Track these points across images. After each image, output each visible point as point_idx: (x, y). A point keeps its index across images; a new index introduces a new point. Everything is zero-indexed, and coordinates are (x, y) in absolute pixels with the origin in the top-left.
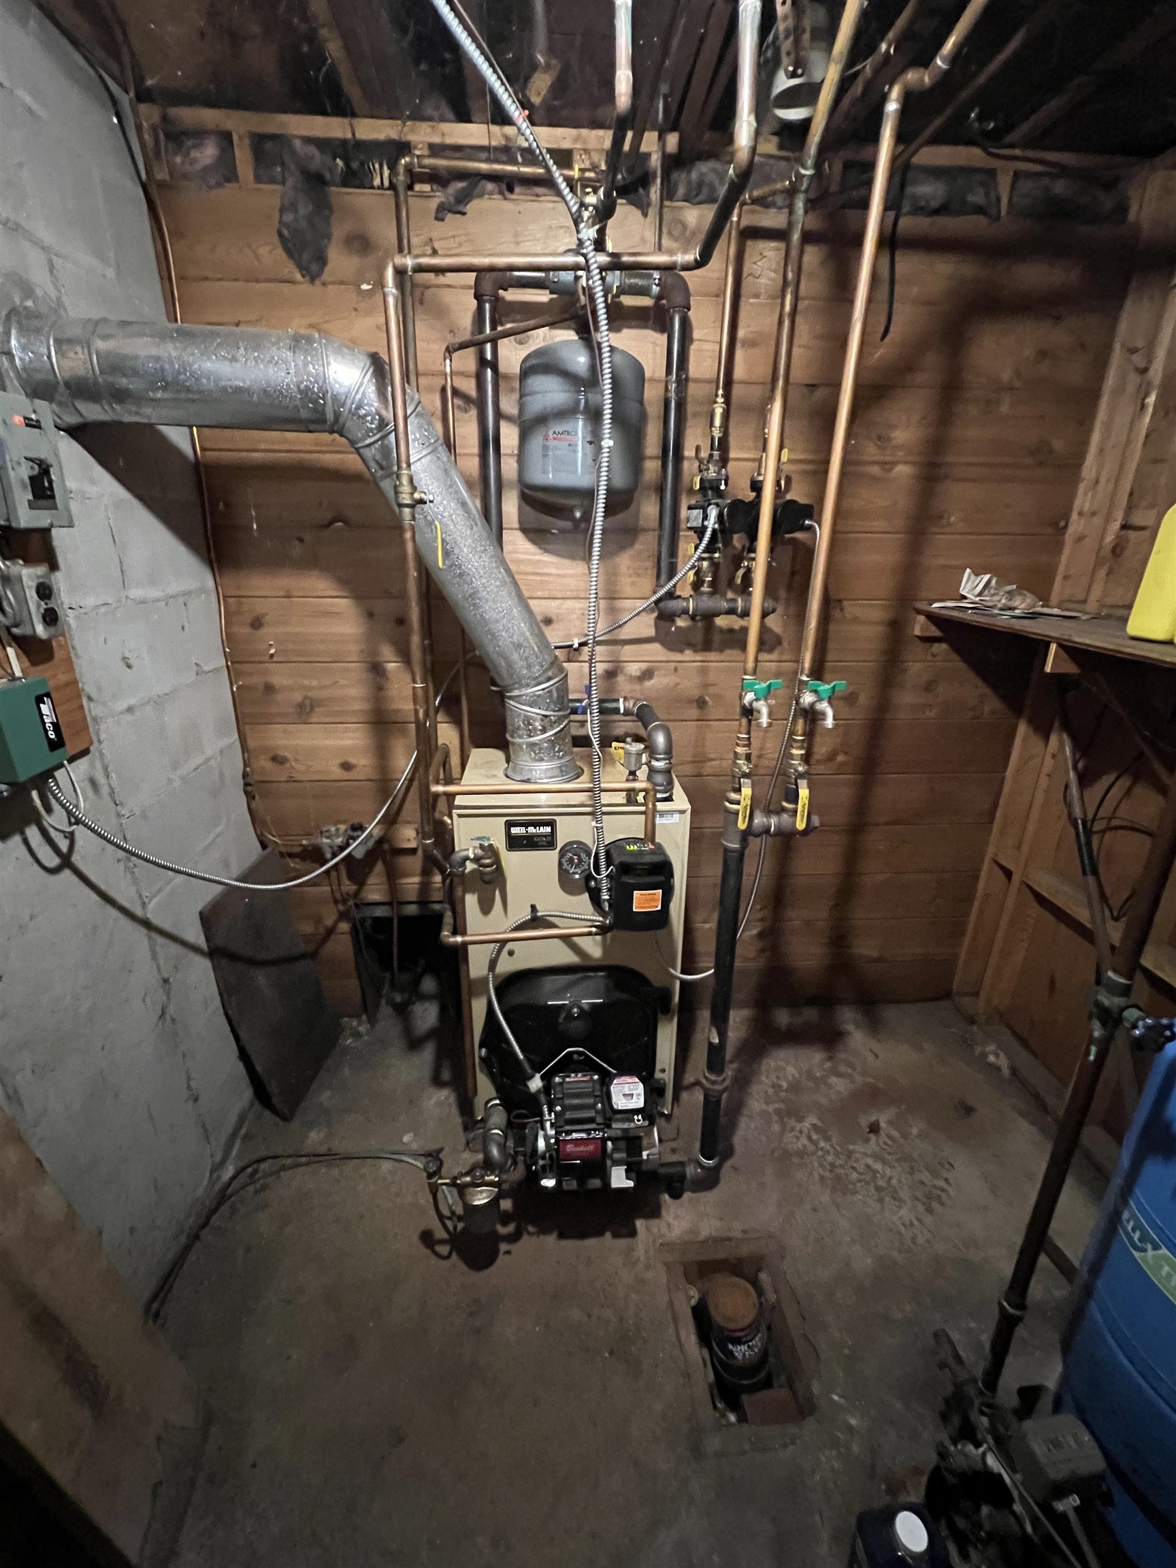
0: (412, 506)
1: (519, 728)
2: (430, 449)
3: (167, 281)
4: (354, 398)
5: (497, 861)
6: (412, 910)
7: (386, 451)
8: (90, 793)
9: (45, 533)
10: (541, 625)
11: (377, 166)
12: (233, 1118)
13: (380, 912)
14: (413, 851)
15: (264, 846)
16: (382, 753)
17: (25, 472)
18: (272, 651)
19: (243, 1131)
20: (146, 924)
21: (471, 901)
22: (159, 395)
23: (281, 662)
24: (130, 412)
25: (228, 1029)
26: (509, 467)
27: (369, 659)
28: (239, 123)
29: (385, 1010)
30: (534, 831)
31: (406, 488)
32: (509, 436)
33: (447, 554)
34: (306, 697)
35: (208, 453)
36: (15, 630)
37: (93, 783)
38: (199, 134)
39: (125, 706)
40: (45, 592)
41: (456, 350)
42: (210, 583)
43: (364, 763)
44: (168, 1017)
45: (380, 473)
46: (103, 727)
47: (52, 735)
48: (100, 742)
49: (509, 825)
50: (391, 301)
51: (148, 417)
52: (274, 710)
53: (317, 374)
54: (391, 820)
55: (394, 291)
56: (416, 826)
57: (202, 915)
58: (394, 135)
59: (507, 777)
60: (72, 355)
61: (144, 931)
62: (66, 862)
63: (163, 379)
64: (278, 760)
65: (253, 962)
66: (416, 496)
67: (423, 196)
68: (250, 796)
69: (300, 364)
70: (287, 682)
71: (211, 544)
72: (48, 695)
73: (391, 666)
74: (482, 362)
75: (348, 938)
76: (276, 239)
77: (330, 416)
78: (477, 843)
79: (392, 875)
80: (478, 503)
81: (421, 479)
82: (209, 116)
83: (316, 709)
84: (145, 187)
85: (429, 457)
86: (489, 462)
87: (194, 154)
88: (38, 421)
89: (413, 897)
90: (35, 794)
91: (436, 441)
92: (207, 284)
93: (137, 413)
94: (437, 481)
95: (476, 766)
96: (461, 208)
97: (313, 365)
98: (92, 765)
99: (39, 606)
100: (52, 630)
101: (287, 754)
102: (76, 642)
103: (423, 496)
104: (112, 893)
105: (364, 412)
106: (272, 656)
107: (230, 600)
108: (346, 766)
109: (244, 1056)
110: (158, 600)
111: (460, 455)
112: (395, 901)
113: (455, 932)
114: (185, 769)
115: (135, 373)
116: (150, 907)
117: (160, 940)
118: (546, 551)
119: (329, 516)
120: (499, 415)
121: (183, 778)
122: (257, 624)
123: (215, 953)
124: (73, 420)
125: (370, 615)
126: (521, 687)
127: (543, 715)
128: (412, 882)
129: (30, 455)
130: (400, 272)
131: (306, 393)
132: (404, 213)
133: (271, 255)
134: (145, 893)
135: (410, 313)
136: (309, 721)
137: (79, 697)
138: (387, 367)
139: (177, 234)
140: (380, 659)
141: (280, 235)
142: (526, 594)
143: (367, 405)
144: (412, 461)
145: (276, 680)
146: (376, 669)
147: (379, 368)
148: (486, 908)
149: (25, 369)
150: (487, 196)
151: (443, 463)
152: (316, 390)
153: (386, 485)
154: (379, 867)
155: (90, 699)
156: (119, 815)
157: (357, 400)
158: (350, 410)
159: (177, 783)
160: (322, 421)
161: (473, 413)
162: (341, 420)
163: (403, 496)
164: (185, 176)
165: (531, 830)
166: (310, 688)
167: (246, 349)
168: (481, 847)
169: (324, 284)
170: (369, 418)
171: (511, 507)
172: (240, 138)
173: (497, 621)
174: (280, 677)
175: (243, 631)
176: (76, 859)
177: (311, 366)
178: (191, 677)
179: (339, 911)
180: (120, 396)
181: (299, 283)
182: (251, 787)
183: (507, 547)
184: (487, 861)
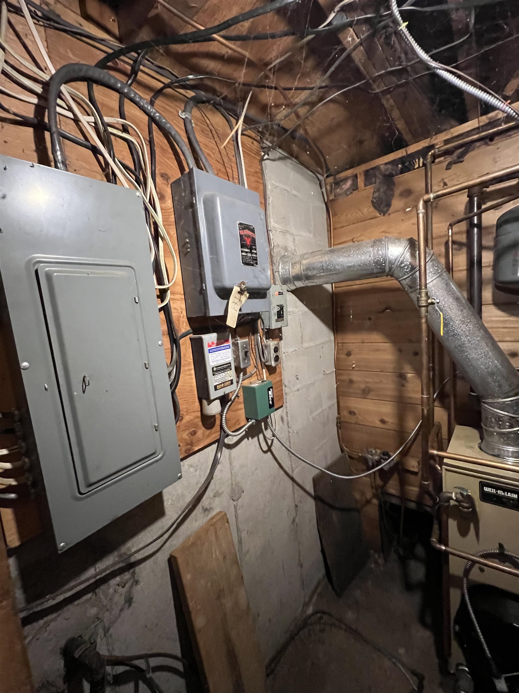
0: (426, 306)
1: (491, 422)
2: (438, 275)
3: (329, 232)
4: (399, 260)
5: (473, 506)
6: (412, 505)
7: (414, 280)
8: (281, 423)
9: (280, 330)
10: (508, 357)
11: (417, 160)
12: (315, 582)
13: (395, 501)
14: (416, 474)
15: (342, 451)
16: (401, 418)
17: (277, 309)
18: (354, 366)
19: (319, 591)
20: (292, 479)
21: (452, 524)
22: (322, 274)
23: (358, 371)
24: (310, 282)
25: (318, 536)
26: (487, 272)
27: (398, 371)
28: (360, 170)
29: (393, 556)
30: (503, 494)
31: (424, 298)
32: (488, 257)
33: (446, 325)
34: (366, 387)
35: (337, 289)
36: (266, 364)
37: (282, 418)
38: (345, 179)
39: (296, 389)
40: (276, 350)
41: (455, 224)
42: (332, 338)
43: (391, 420)
44: (295, 524)
45: (410, 290)
46: (288, 397)
47: (271, 403)
48: (286, 402)
49: (482, 485)
50: (421, 216)
51: (316, 283)
52: (352, 390)
53: (383, 254)
54: (404, 454)
55: (423, 211)
56: (418, 460)
57: (314, 480)
58: (427, 145)
59: (481, 449)
60: (296, 267)
61: (291, 481)
62: (269, 449)
63: (323, 269)
64: (352, 413)
65: (331, 507)
66: (429, 301)
67: (440, 162)
68: (339, 428)
69: (375, 252)
70: (359, 379)
71: (334, 323)
72: (272, 388)
73: (409, 375)
74: (472, 225)
75: (377, 508)
76: (370, 204)
77: (387, 269)
78: (459, 491)
79: (403, 483)
80: (465, 294)
81: (432, 290)
82: (349, 173)
83: (371, 393)
84: (326, 204)
85: (437, 279)
86: (474, 272)
87: (344, 186)
88: (282, 292)
89: (413, 498)
90: (263, 424)
91: (441, 271)
92: (344, 228)
93: (313, 282)
94: (442, 289)
95: (458, 438)
96: (461, 160)
97: (381, 251)
98: (283, 411)
99: (274, 355)
100: (277, 363)
101: (356, 412)
102: (284, 366)
103: (433, 301)
104: (283, 464)
105: (403, 265)
106: (354, 367)
107: (340, 344)
108: (383, 421)
109: (323, 551)
110: (313, 347)
111: (455, 271)
112: (403, 496)
113: (440, 542)
114: (315, 414)
115: (314, 269)
116: (295, 472)
117: (296, 487)
118: (512, 315)
119: (383, 307)
120: (481, 248)
121: (313, 418)
122: (349, 354)
123: (317, 498)
124: (293, 288)
125: (400, 350)
126: (494, 397)
127: (511, 417)
128: (414, 490)
129: (278, 304)
130: (426, 202)
131: (377, 263)
132: (429, 174)
133: (368, 210)
134: (294, 466)
135: (430, 214)
136: (368, 397)
137: (282, 386)
138: (417, 243)
139: (335, 215)
140: (403, 371)
141: (372, 201)
142: (496, 339)
143: (405, 262)
144: (427, 283)
145: (354, 378)
146: (402, 377)
147: (413, 244)
148: (463, 532)
149: (282, 275)
150: (476, 149)
151: (446, 280)
152: (381, 260)
153: (413, 296)
154: (396, 476)
155: (285, 386)
156: (289, 432)
157: (400, 261)
158: (397, 265)
159: (311, 420)
160: (384, 271)
161: (464, 250)
162: (393, 270)
163: (422, 302)
164: (340, 195)
165: (500, 492)
166: (369, 382)
167: (354, 251)
168: (462, 494)
169: (389, 214)
170: (406, 267)
171: (487, 294)
172: (360, 174)
173: (478, 359)
174: (356, 377)
175: (343, 356)
176: (273, 448)
177: (380, 251)
178: (321, 376)
179: (373, 492)
180: (308, 278)
181: (378, 217)
182: (340, 424)
183: (484, 315)
184: (466, 505)
